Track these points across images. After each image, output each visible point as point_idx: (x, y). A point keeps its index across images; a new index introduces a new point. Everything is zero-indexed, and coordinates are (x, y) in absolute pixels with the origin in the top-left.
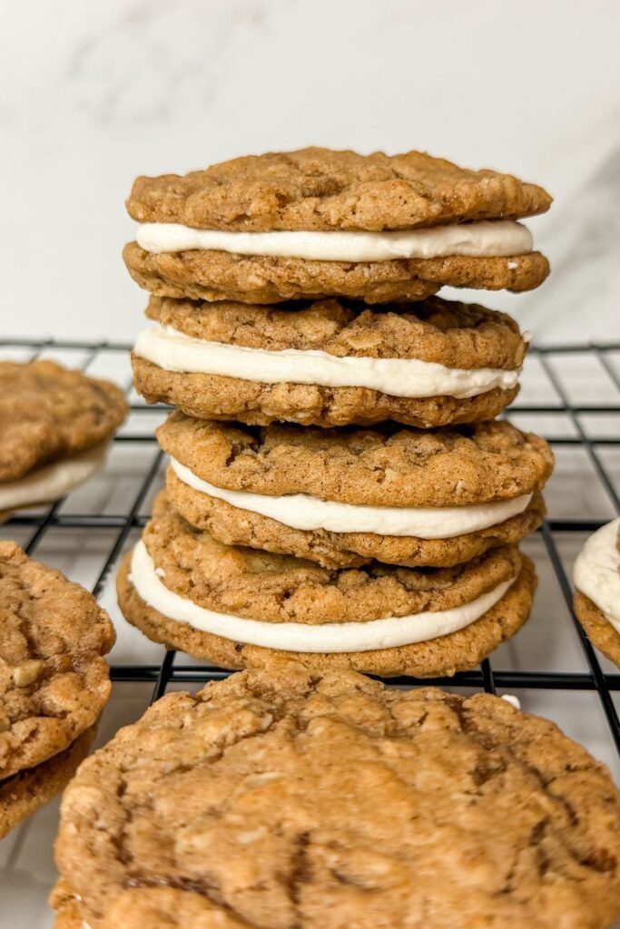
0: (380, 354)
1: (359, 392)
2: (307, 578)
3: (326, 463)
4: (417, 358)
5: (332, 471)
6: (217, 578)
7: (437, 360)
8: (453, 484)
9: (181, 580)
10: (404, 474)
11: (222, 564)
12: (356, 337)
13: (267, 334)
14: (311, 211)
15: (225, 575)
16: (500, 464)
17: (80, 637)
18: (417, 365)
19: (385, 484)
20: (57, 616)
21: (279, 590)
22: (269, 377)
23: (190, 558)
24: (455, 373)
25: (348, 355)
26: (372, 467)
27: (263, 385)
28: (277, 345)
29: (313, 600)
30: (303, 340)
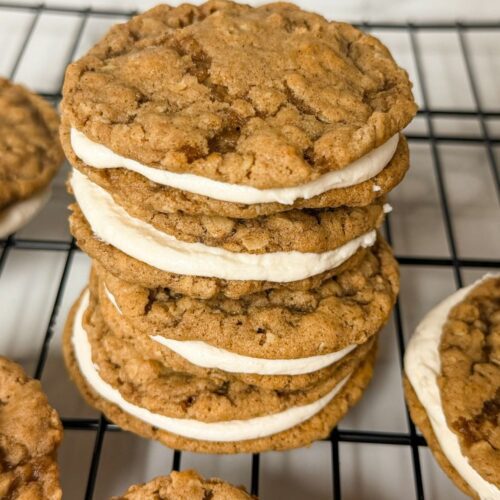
0: (267, 250)
1: (248, 285)
2: (206, 388)
3: (221, 324)
4: (297, 250)
5: (226, 332)
6: (139, 381)
7: (313, 251)
8: (317, 345)
9: (113, 377)
10: (280, 337)
11: (142, 369)
12: (249, 237)
13: (178, 228)
14: (214, 170)
15: (145, 377)
16: (354, 319)
17: (37, 443)
18: (295, 256)
19: (265, 346)
20: (19, 426)
21: (184, 398)
22: (177, 271)
23: (118, 357)
24: (325, 256)
25: (241, 251)
26: (256, 328)
27: (173, 276)
28: (186, 237)
29: (209, 410)
30: (207, 235)
